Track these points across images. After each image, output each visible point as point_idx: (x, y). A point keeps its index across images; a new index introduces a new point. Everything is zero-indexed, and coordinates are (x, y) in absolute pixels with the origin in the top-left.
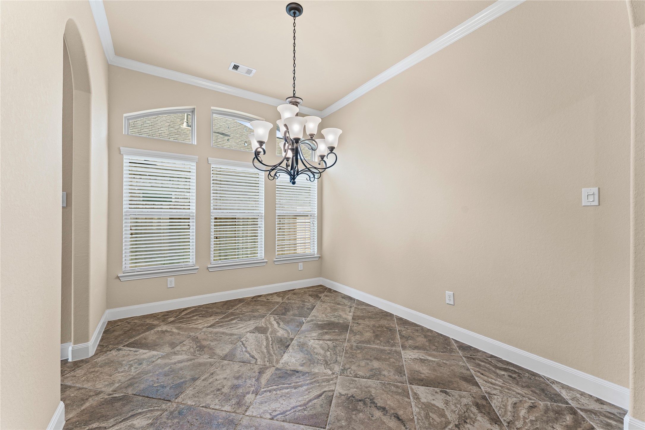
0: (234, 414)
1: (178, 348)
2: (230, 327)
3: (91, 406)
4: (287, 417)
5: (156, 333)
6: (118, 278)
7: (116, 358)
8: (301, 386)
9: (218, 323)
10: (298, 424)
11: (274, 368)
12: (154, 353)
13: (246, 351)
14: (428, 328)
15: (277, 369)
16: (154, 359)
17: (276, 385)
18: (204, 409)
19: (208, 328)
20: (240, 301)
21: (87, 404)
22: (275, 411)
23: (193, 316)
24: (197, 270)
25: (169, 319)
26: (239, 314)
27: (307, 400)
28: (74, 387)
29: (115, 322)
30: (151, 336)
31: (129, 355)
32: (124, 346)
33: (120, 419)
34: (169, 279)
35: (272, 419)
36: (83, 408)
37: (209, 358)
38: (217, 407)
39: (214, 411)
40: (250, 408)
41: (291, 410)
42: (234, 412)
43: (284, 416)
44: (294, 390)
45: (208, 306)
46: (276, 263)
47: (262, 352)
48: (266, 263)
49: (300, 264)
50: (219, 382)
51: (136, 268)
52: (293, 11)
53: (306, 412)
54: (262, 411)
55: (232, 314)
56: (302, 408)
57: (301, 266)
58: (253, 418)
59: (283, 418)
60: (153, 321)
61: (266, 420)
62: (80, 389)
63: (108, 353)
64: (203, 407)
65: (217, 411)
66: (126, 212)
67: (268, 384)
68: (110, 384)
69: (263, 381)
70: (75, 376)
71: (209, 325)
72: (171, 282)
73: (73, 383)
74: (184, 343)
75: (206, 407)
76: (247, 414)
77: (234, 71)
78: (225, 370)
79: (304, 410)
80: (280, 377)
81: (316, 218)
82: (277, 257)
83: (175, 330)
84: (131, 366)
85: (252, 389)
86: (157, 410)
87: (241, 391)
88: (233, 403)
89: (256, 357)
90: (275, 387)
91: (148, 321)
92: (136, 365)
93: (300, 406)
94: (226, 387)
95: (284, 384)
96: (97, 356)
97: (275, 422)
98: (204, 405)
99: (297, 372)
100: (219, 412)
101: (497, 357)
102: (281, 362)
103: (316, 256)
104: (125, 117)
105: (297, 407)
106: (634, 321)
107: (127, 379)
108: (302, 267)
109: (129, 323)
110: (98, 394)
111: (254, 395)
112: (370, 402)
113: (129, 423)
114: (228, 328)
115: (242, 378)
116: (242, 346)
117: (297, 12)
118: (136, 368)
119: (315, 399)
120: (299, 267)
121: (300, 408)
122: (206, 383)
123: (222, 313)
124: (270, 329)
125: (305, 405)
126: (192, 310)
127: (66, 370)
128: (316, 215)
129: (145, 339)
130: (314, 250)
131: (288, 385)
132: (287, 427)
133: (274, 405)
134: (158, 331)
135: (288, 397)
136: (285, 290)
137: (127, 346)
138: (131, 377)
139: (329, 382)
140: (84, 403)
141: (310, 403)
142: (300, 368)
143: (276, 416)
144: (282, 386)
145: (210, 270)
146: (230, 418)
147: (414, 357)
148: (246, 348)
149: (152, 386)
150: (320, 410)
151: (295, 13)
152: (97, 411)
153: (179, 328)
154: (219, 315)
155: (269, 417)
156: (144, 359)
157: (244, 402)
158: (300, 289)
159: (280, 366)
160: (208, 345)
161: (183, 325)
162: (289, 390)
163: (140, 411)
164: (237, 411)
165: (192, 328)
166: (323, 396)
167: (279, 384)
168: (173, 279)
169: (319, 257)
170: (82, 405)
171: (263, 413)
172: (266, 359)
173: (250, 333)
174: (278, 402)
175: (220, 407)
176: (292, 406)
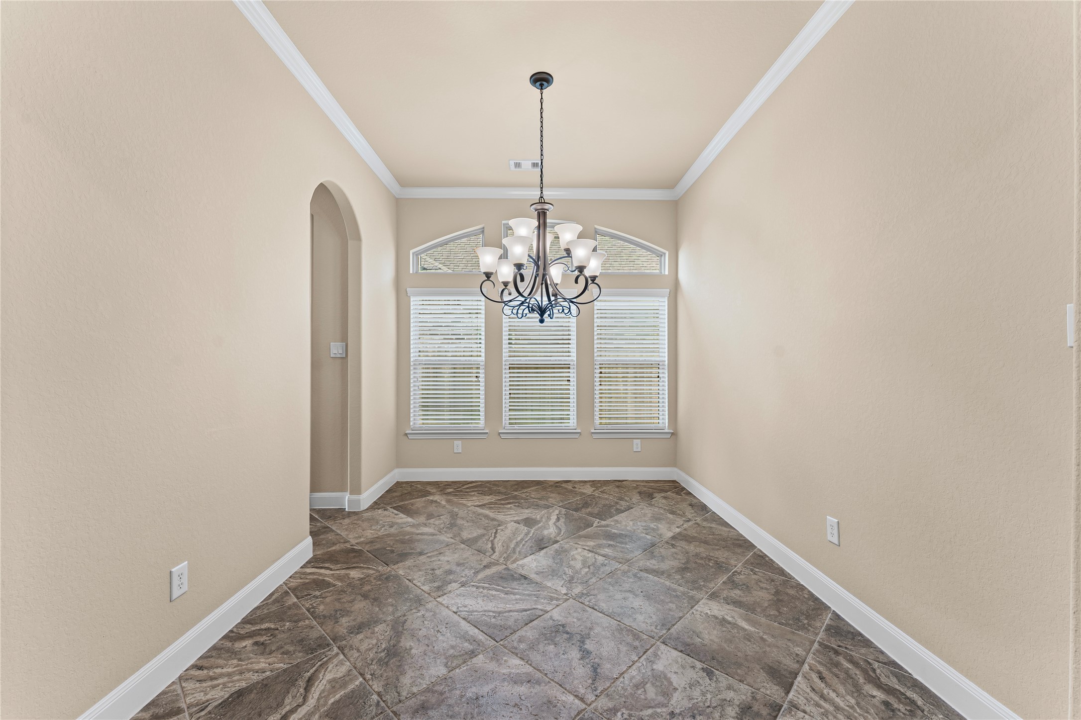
0: (427, 595)
1: (432, 521)
2: (498, 511)
3: (334, 550)
4: (471, 617)
5: (425, 501)
6: (406, 434)
7: (377, 517)
8: (514, 594)
9: (491, 503)
10: (475, 627)
11: (505, 567)
12: (410, 520)
13: (492, 541)
14: (802, 583)
15: (507, 569)
16: (404, 526)
17: (489, 584)
18: (407, 581)
19: (476, 508)
20: (538, 483)
21: (334, 548)
22: (465, 607)
23: (473, 491)
24: (487, 435)
25: (447, 490)
26: (522, 498)
27: (507, 609)
28: (336, 532)
29: (403, 483)
30: (419, 503)
31: (389, 516)
32: (391, 508)
33: (345, 566)
34: (456, 442)
35: (455, 613)
36: (329, 550)
37: (451, 537)
38: (419, 584)
39: (414, 586)
40: (445, 596)
41: (481, 612)
42: (429, 594)
43: (468, 615)
44: (503, 595)
45: (497, 483)
46: (595, 436)
47: (508, 547)
48: (579, 435)
49: (635, 441)
50: (440, 562)
51: (424, 426)
52: (538, 83)
53: (493, 620)
54: (453, 602)
55: (515, 497)
56: (494, 614)
57: (637, 445)
58: (440, 605)
59: (466, 616)
60: (432, 489)
61: (449, 611)
62: (338, 534)
63: (376, 510)
64: (408, 579)
65: (415, 587)
66: (415, 361)
67: (482, 580)
68: (359, 537)
69: (481, 576)
70: (341, 524)
71: (480, 504)
72: (458, 446)
73: (336, 529)
74: (441, 517)
75: (410, 581)
76: (438, 599)
77: (518, 169)
78: (455, 553)
79: (494, 617)
80: (501, 578)
81: (666, 367)
82: (599, 427)
83: (443, 503)
84: (384, 526)
85: (463, 579)
86: (374, 569)
87: (451, 578)
88: (435, 586)
89: (497, 550)
90: (487, 585)
91: (429, 488)
92: (387, 527)
93: (494, 612)
94: (441, 570)
95: (498, 586)
96: (367, 511)
97: (456, 616)
98: (410, 578)
99: (525, 578)
100: (417, 588)
101: (902, 667)
102: (517, 563)
103: (666, 431)
104: (413, 254)
105: (491, 611)
106: (1074, 632)
107: (373, 537)
108: (639, 446)
109: (411, 486)
110: (346, 542)
111: (460, 585)
112: (578, 639)
113: (348, 572)
114: (495, 512)
115: (464, 566)
116: (493, 534)
117: (544, 83)
118: (386, 529)
119: (517, 612)
120: (635, 446)
121: (491, 614)
122: (429, 560)
123: (505, 494)
124: (542, 524)
125: (500, 613)
126: (478, 484)
127: (339, 517)
128: (667, 362)
129: (412, 505)
130: (664, 421)
131: (502, 588)
132: (462, 625)
133: (468, 602)
134: (429, 500)
135: (490, 600)
136: (609, 480)
137: (394, 508)
138: (377, 536)
139: (552, 600)
140: (333, 546)
141: (507, 614)
142: (533, 576)
143: (461, 611)
144: (495, 586)
145: (503, 436)
146: (421, 598)
147: (716, 612)
148: (495, 537)
149: (385, 549)
150: (510, 624)
151: (542, 85)
152: (336, 555)
153: (448, 501)
154: (499, 496)
155: (455, 610)
156: (397, 523)
157: (445, 588)
158: (633, 481)
159: (511, 566)
160: (461, 524)
161: (455, 499)
162: (498, 593)
163: (362, 565)
164: (431, 594)
165: (461, 504)
166: (528, 612)
167: (494, 584)
168: (459, 442)
169: (672, 434)
170: (330, 547)
171: (452, 604)
172: (505, 555)
173: (515, 522)
174: (476, 600)
175: (421, 585)
176: (486, 609)
